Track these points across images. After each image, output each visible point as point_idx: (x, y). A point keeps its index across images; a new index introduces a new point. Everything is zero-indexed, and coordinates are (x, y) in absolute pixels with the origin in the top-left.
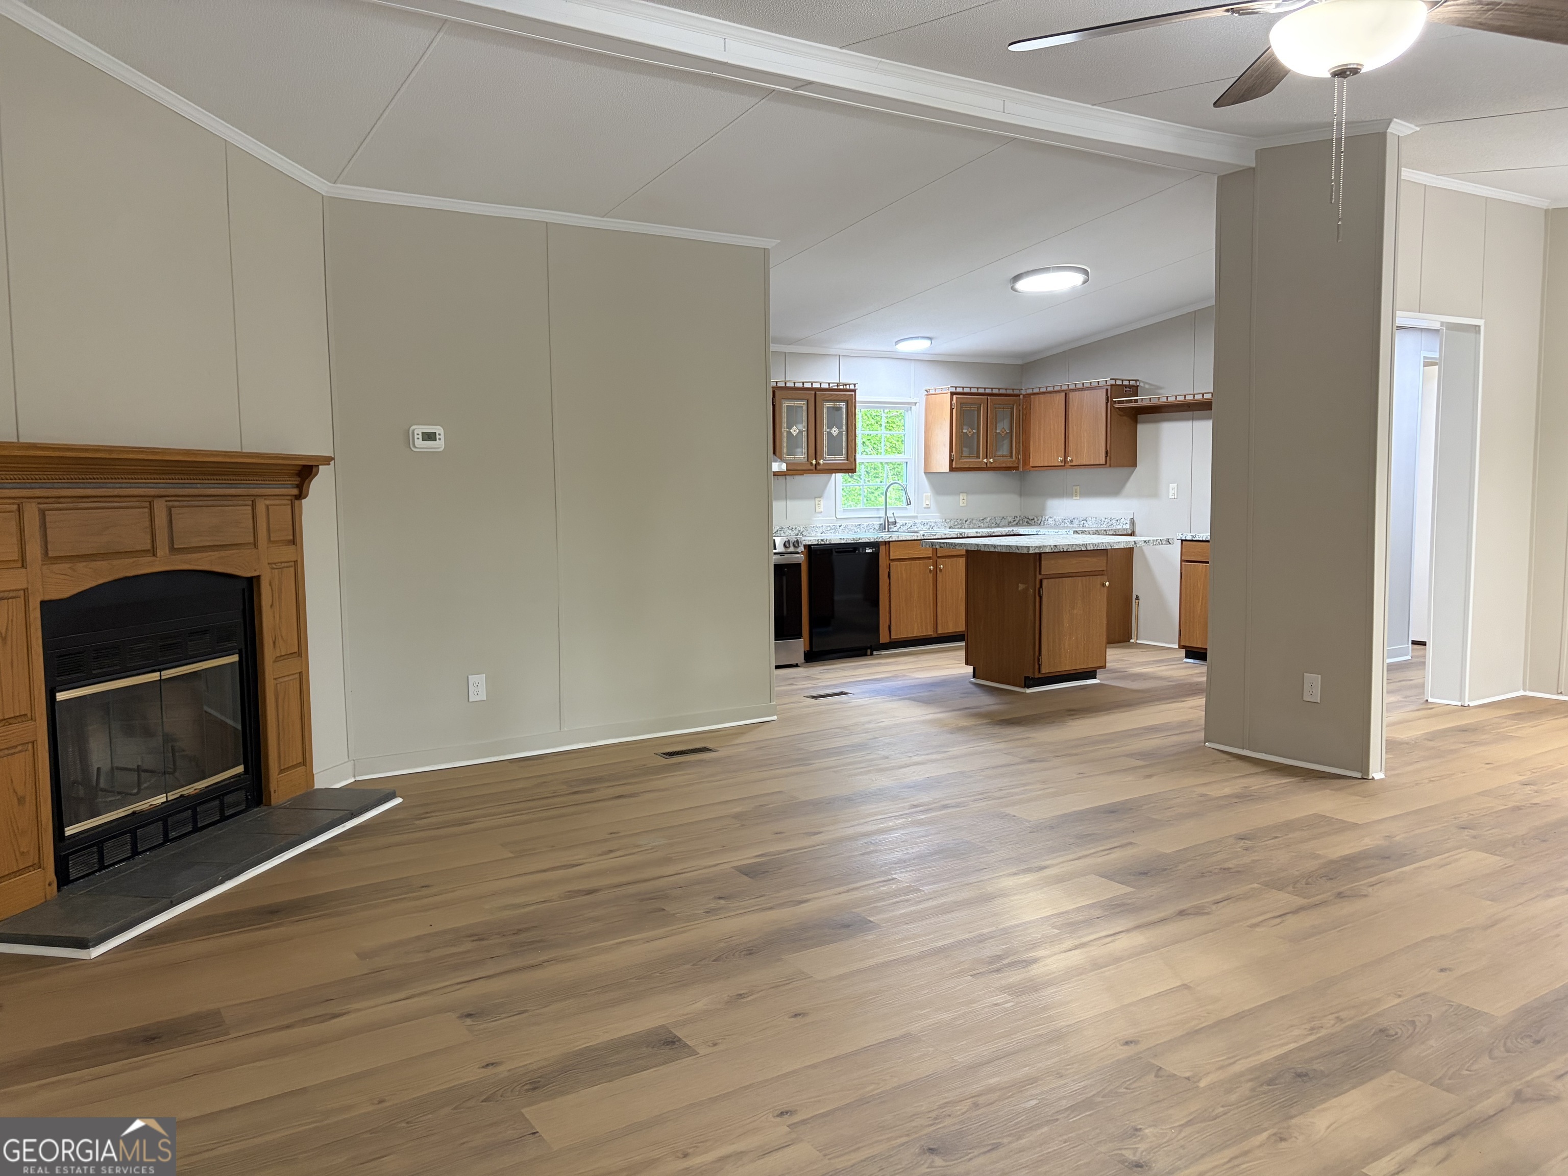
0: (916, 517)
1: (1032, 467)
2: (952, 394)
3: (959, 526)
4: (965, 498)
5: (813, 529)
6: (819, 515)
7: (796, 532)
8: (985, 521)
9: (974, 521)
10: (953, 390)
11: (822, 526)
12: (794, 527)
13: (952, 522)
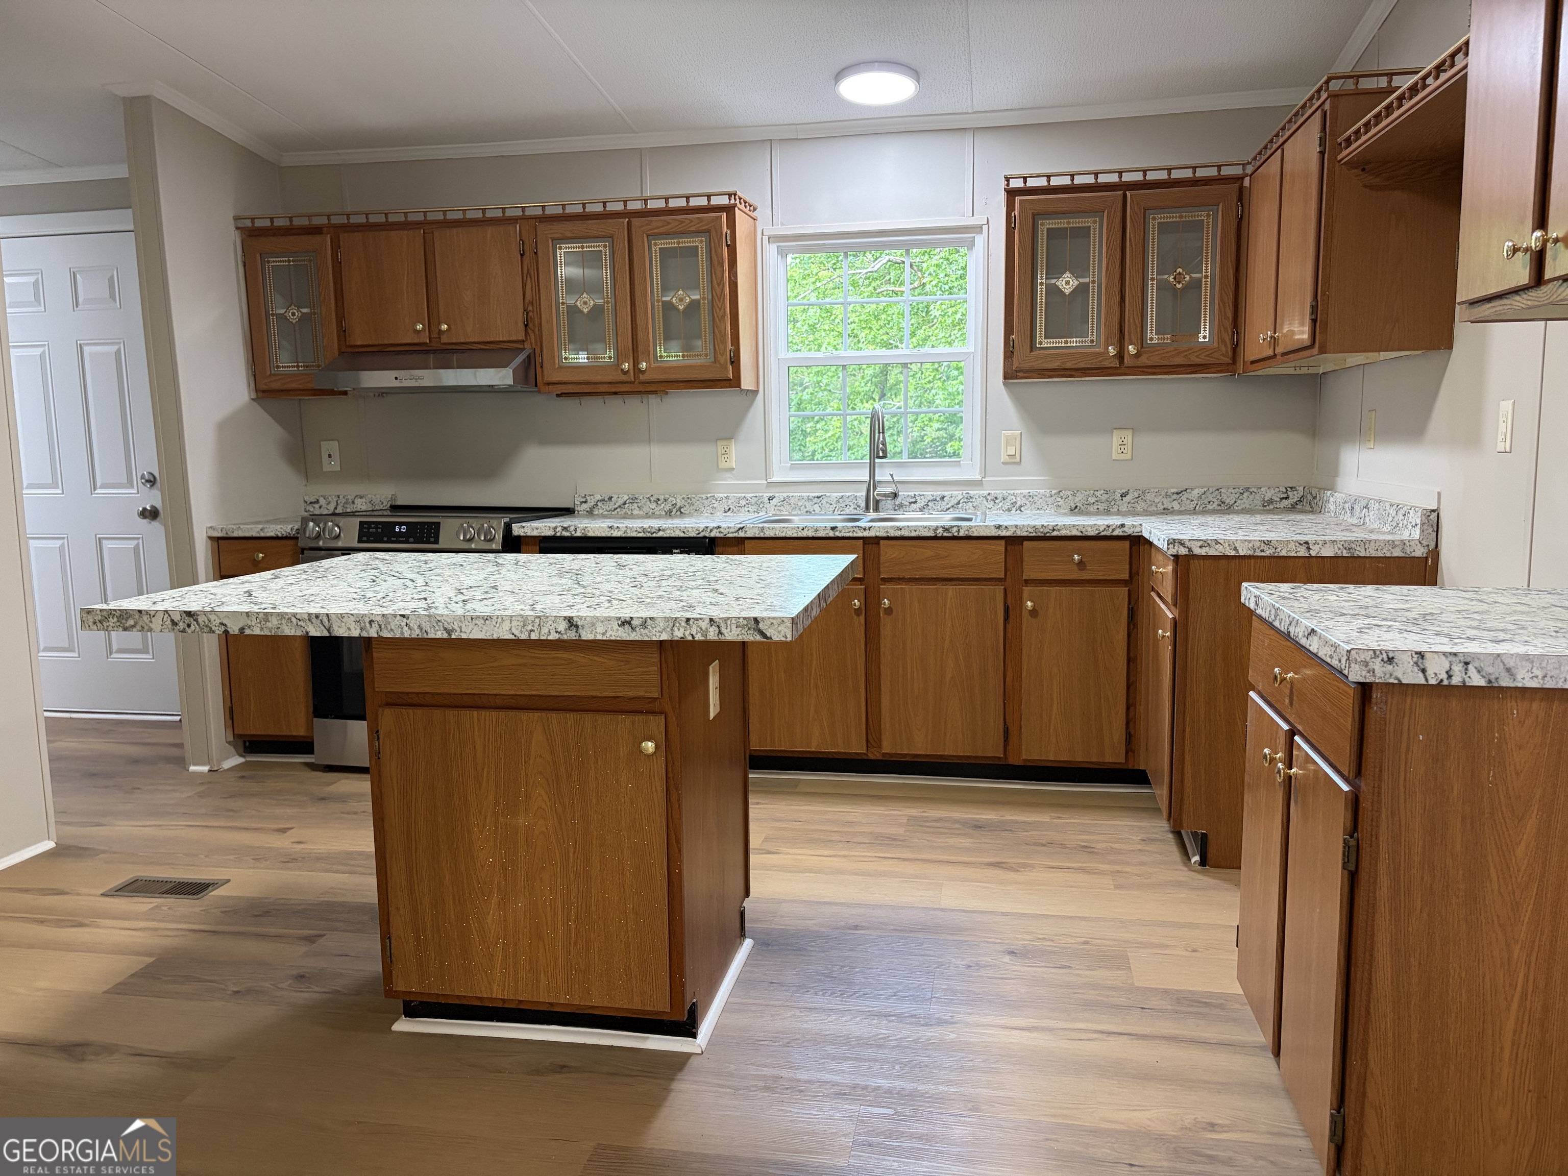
0: (978, 484)
1: (1252, 362)
2: (1011, 193)
3: (1102, 507)
4: (1128, 440)
5: (706, 502)
6: (728, 475)
7: (667, 508)
8: (1185, 496)
9: (1148, 497)
10: (1016, 184)
11: (727, 498)
12: (661, 498)
13: (1080, 497)
